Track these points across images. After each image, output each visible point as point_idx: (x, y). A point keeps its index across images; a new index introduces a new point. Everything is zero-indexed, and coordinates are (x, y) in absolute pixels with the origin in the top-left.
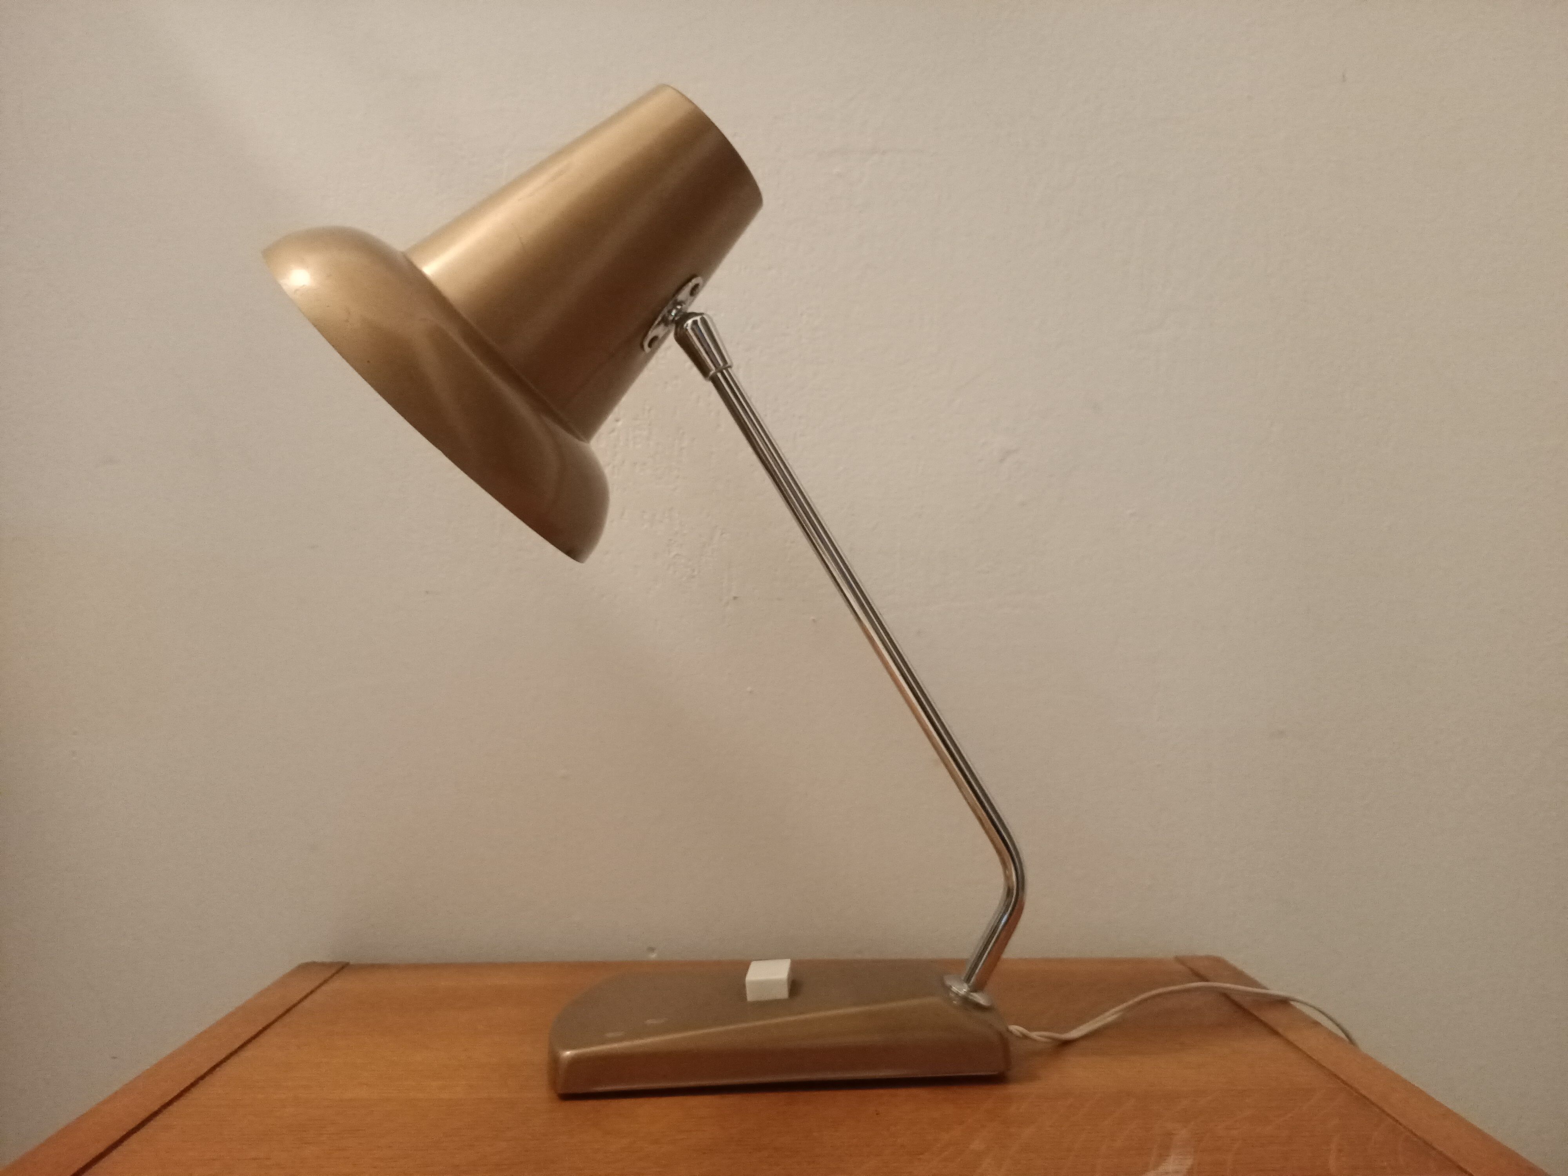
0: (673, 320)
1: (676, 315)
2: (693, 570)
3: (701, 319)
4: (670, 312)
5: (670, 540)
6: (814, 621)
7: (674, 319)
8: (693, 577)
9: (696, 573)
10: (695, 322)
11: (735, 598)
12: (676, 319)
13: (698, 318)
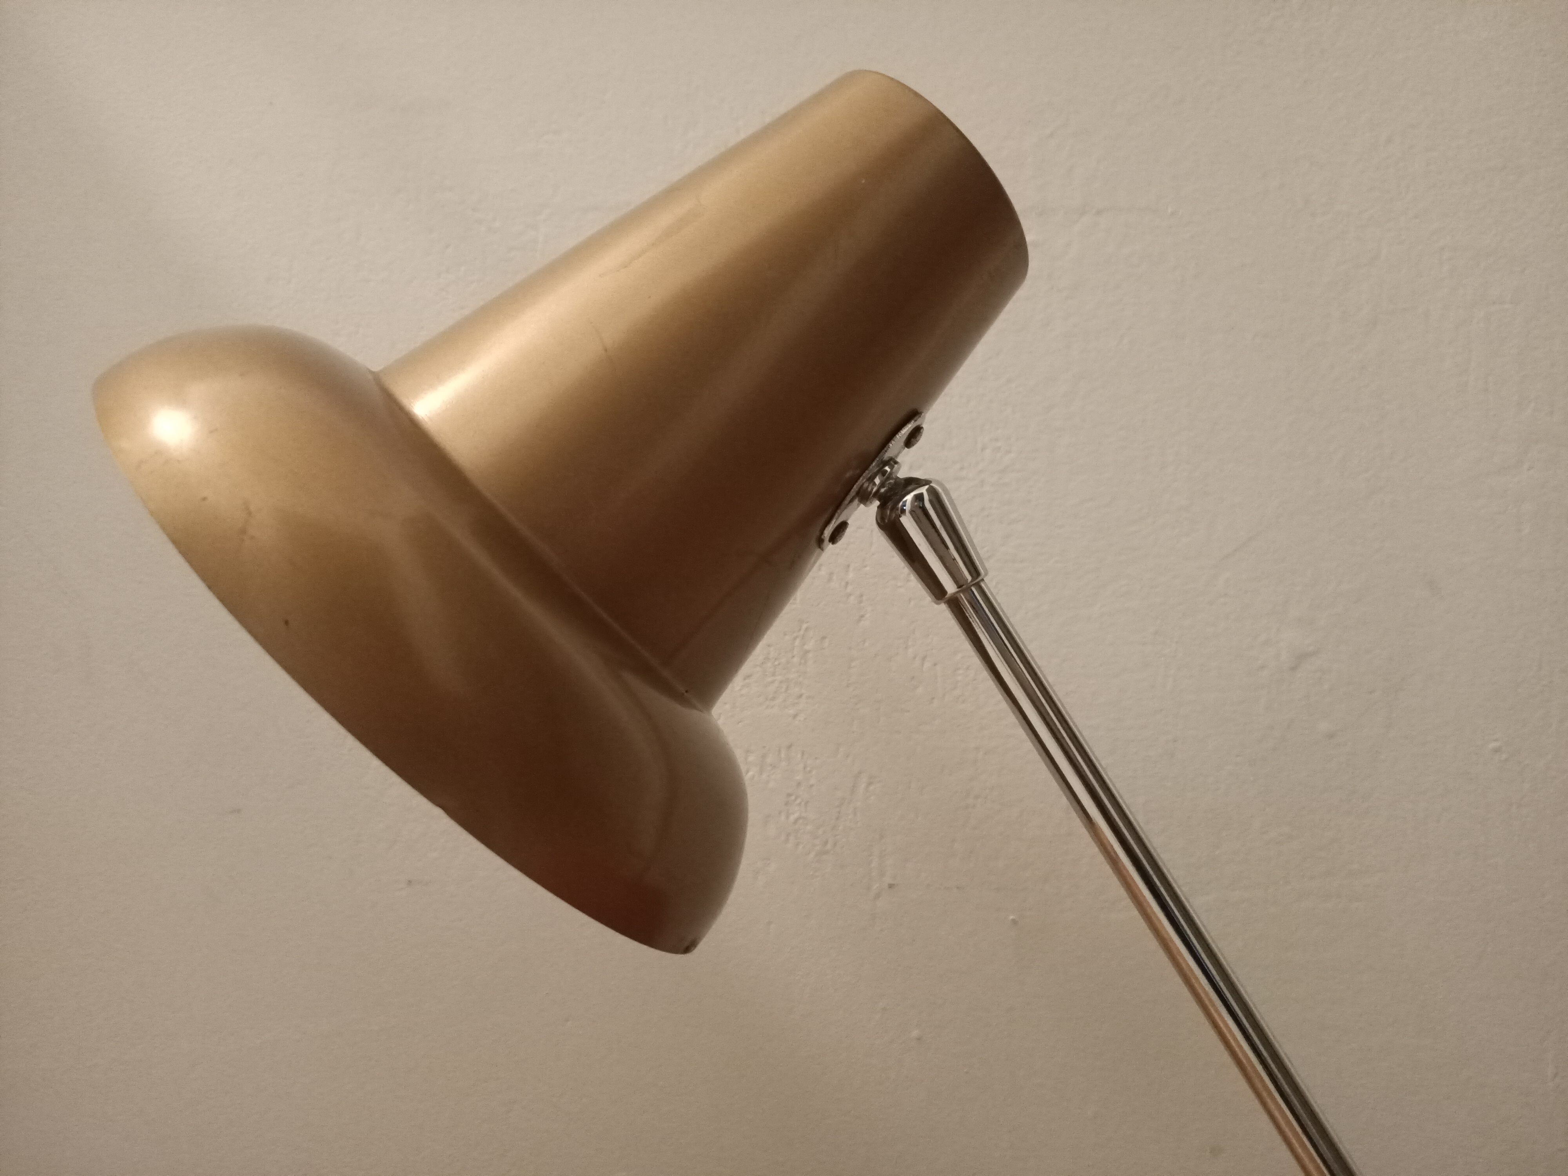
0: (877, 495)
1: (882, 485)
2: (826, 843)
3: (927, 490)
4: (871, 480)
5: (789, 795)
6: (1014, 922)
7: (878, 490)
8: (826, 853)
9: (829, 847)
10: (919, 498)
11: (891, 886)
12: (883, 490)
13: (923, 490)
